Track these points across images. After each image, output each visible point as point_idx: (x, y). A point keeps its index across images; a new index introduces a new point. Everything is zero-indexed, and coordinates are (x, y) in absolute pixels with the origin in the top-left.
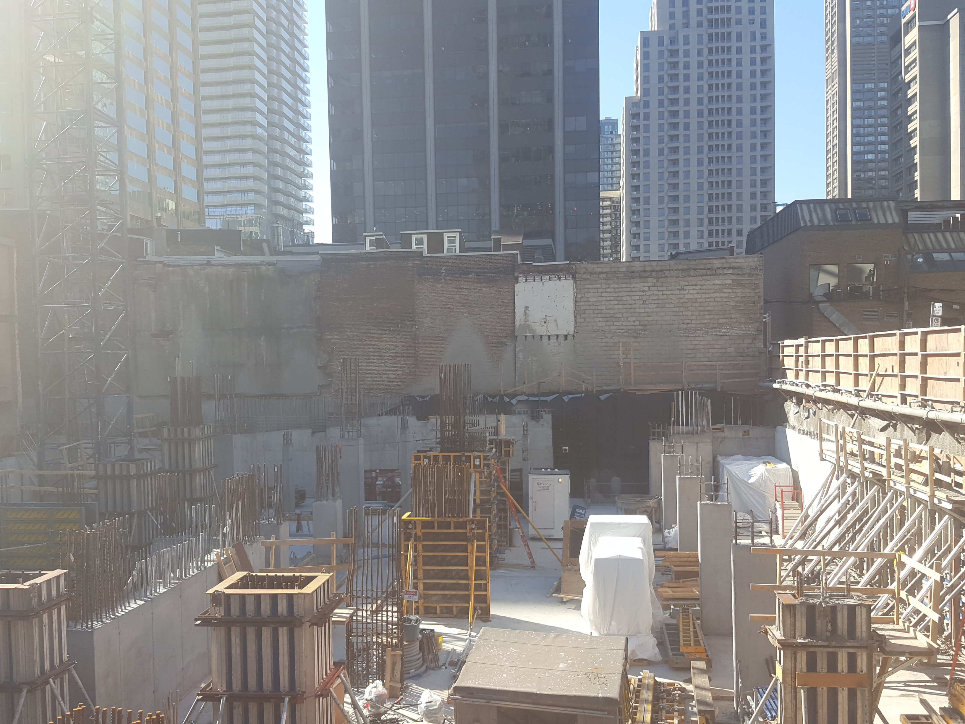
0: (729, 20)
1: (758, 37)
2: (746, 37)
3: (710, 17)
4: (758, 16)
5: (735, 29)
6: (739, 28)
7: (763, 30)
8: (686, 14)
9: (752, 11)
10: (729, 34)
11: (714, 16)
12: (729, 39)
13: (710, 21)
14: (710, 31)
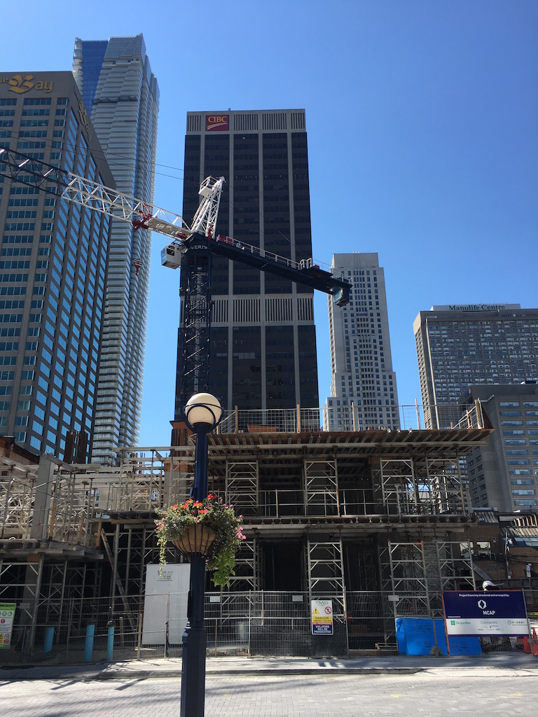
0: (374, 393)
1: (390, 403)
2: (384, 403)
3: (364, 392)
4: (389, 392)
5: (377, 398)
6: (379, 398)
7: (392, 399)
8: (351, 390)
9: (385, 390)
10: (375, 401)
11: (366, 391)
12: (375, 403)
13: (364, 394)
14: (364, 399)
